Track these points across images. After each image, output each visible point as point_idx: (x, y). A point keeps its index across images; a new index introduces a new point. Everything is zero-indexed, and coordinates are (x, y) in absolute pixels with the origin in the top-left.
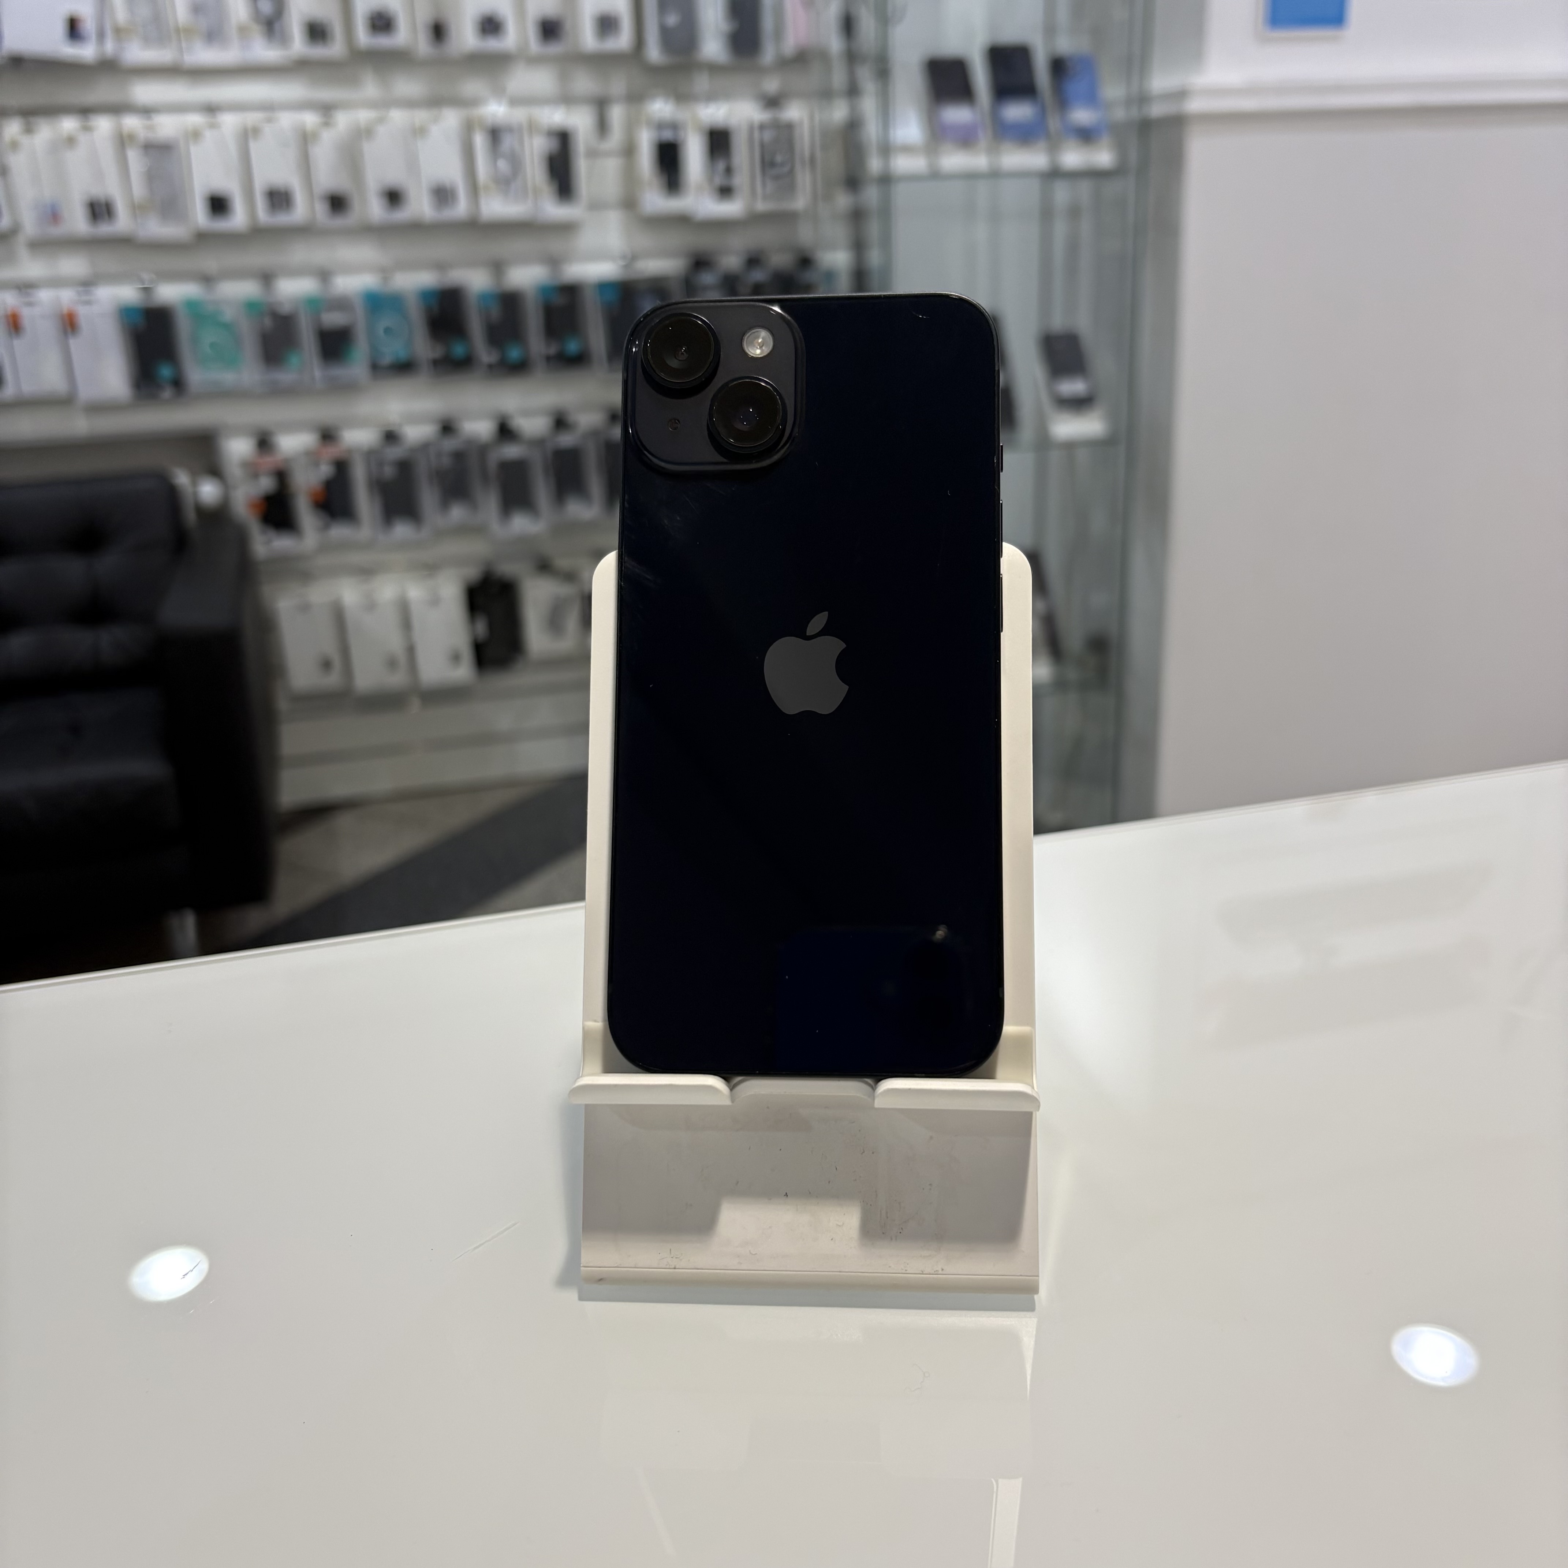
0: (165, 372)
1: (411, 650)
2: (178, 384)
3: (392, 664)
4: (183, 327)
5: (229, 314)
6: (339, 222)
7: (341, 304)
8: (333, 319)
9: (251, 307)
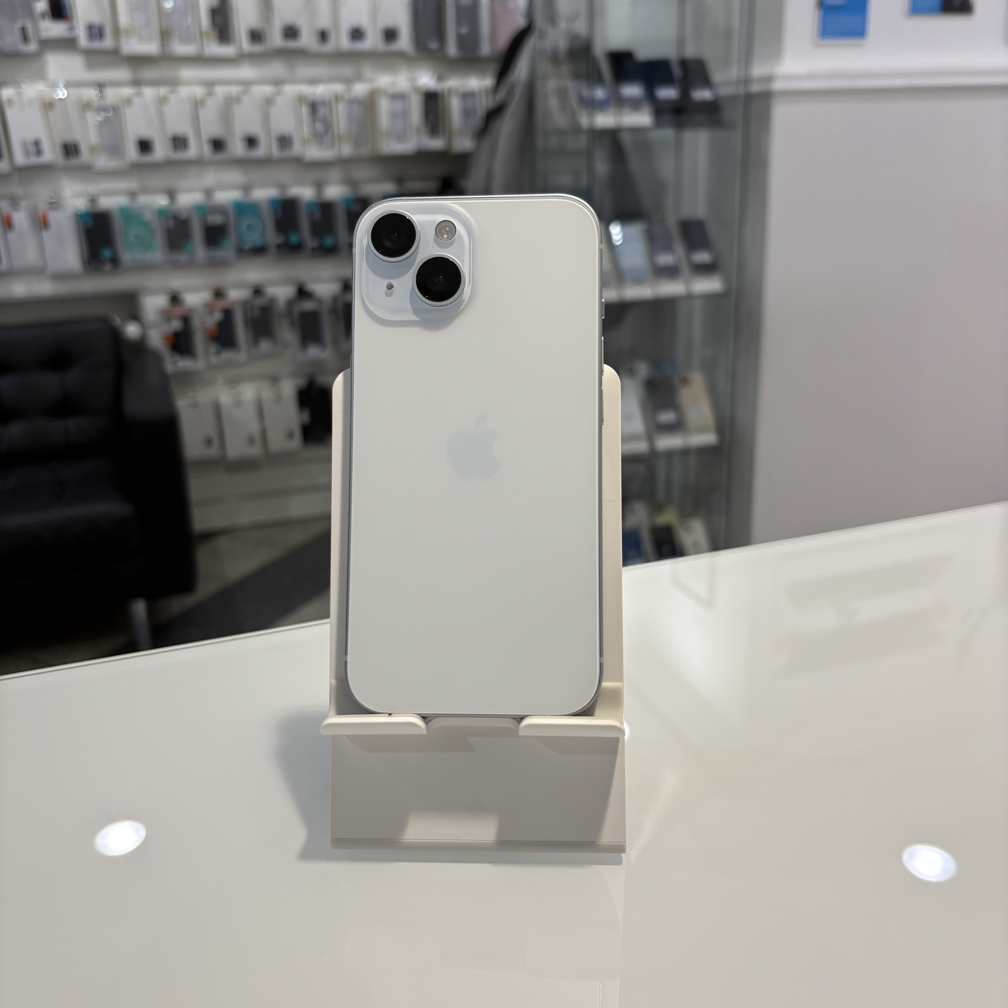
0: (107, 253)
1: (264, 433)
2: (115, 261)
3: (251, 441)
4: (118, 225)
5: (148, 216)
6: (220, 157)
7: (220, 210)
8: (215, 219)
9: (162, 213)
